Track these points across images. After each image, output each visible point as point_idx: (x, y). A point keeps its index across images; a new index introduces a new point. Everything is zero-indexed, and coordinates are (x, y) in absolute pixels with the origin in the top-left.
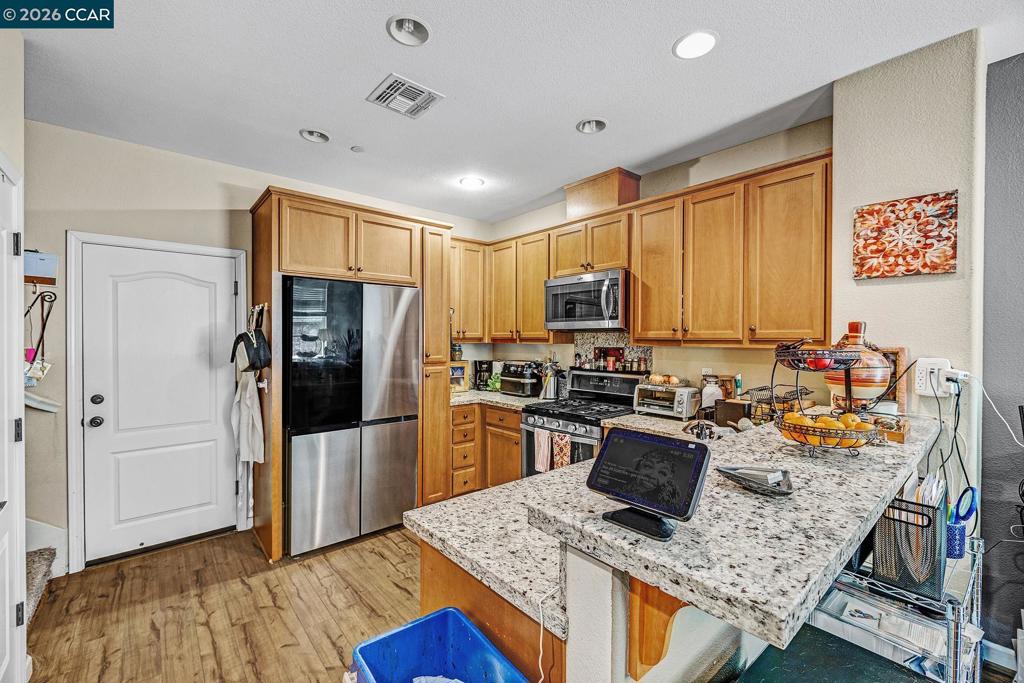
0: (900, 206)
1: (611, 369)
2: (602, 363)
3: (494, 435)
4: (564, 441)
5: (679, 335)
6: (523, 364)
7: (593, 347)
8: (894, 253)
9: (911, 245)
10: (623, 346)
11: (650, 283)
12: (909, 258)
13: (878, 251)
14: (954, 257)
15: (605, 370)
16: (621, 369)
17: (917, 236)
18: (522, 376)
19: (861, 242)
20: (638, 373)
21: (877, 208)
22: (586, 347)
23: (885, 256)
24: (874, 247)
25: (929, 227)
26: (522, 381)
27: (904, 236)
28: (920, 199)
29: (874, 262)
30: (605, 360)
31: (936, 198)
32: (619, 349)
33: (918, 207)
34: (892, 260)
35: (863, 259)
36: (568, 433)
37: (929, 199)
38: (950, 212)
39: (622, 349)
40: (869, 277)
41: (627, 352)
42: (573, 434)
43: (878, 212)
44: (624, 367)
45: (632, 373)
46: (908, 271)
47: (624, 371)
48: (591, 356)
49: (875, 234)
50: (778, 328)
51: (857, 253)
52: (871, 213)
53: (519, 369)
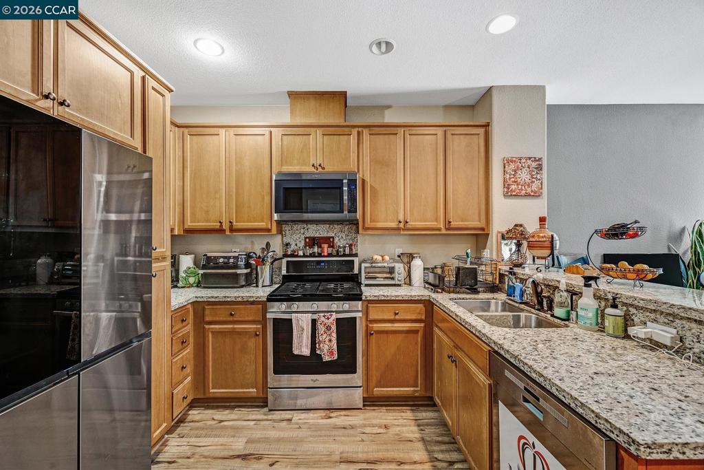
0: (523, 161)
1: (326, 254)
2: (316, 250)
3: (215, 333)
4: (331, 320)
5: (402, 225)
6: (236, 254)
7: (303, 237)
8: (521, 184)
9: (527, 180)
10: (333, 235)
11: (377, 186)
12: (526, 187)
13: (515, 182)
14: (542, 189)
15: (320, 255)
16: (335, 253)
17: (529, 177)
18: (236, 266)
19: (508, 176)
20: (350, 255)
21: (514, 159)
22: (296, 237)
23: (518, 185)
24: (513, 180)
25: (533, 173)
26: (239, 271)
27: (524, 176)
28: (530, 158)
29: (513, 187)
30: (320, 247)
31: (535, 160)
32: (329, 238)
33: (529, 162)
34: (520, 187)
35: (508, 185)
36: (333, 312)
37: (533, 159)
38: (540, 168)
39: (333, 238)
40: (511, 195)
41: (336, 240)
42: (337, 312)
43: (515, 161)
44: (337, 251)
45: (344, 255)
46: (526, 193)
47: (337, 255)
48: (302, 244)
49: (513, 173)
50: (462, 221)
51: (505, 181)
52: (512, 162)
53: (231, 260)
